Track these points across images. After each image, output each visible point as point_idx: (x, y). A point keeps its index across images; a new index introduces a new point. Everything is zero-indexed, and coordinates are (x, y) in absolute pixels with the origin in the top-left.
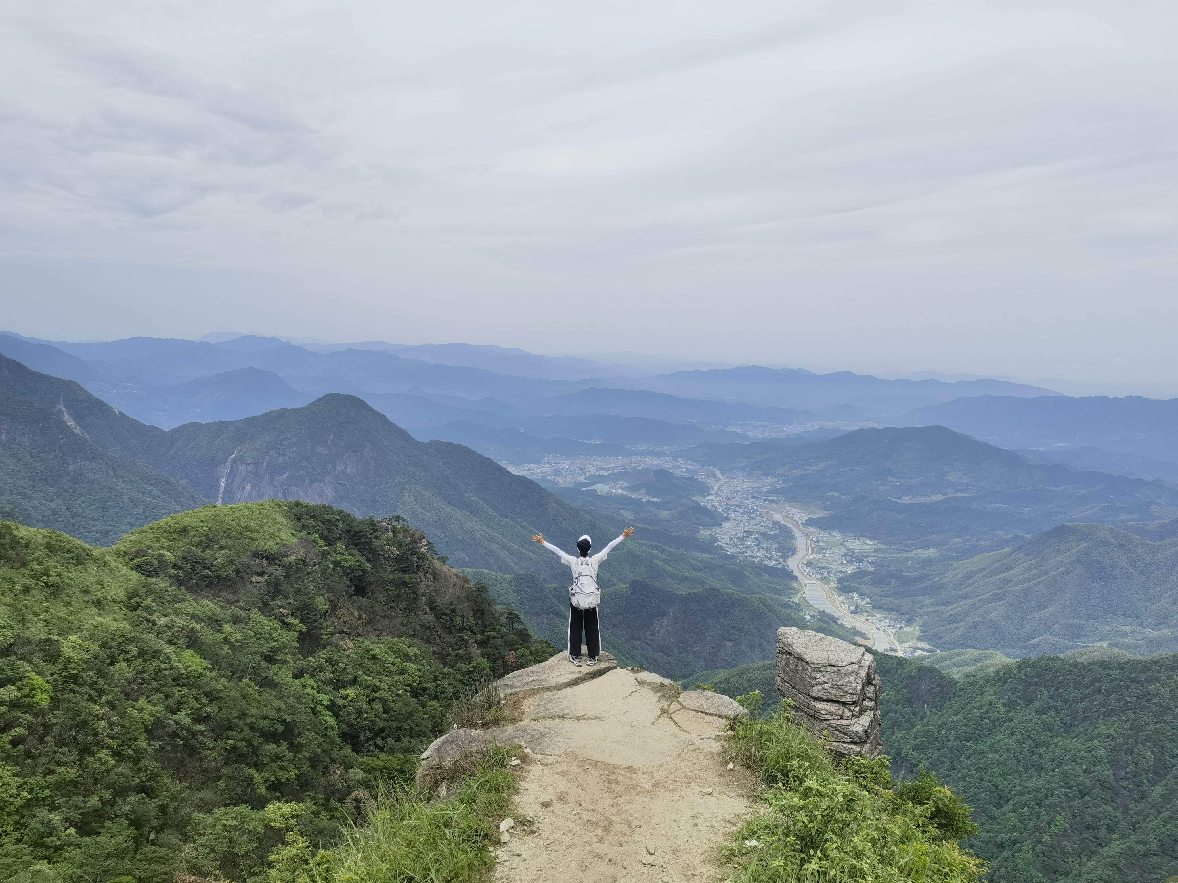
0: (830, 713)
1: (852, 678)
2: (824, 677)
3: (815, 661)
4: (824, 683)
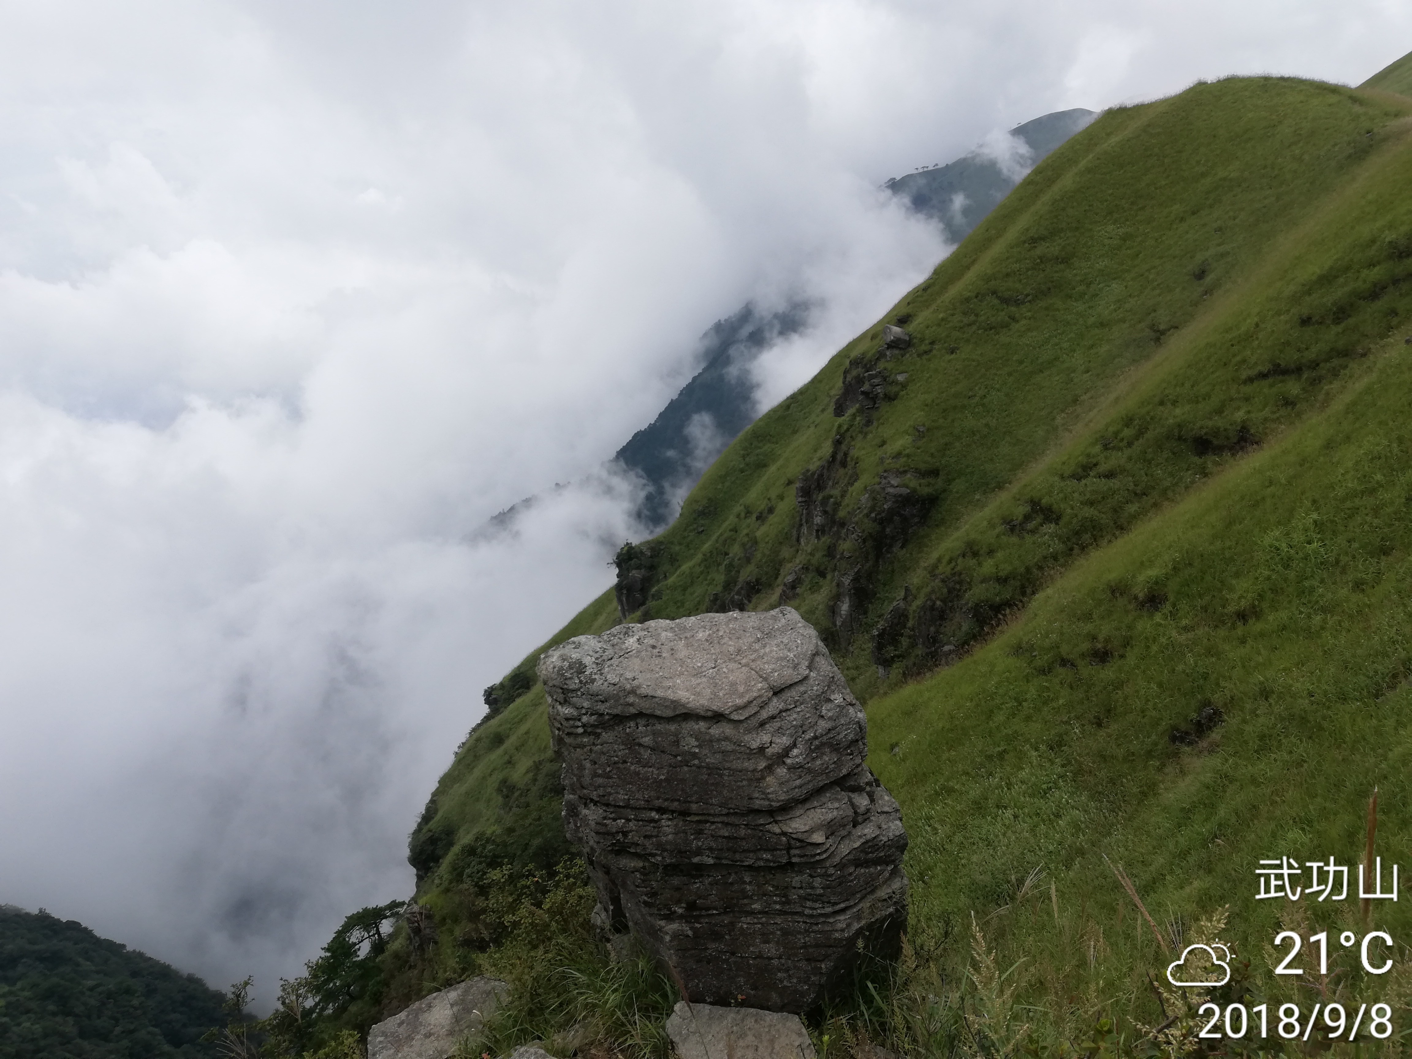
1: (837, 699)
2: (779, 731)
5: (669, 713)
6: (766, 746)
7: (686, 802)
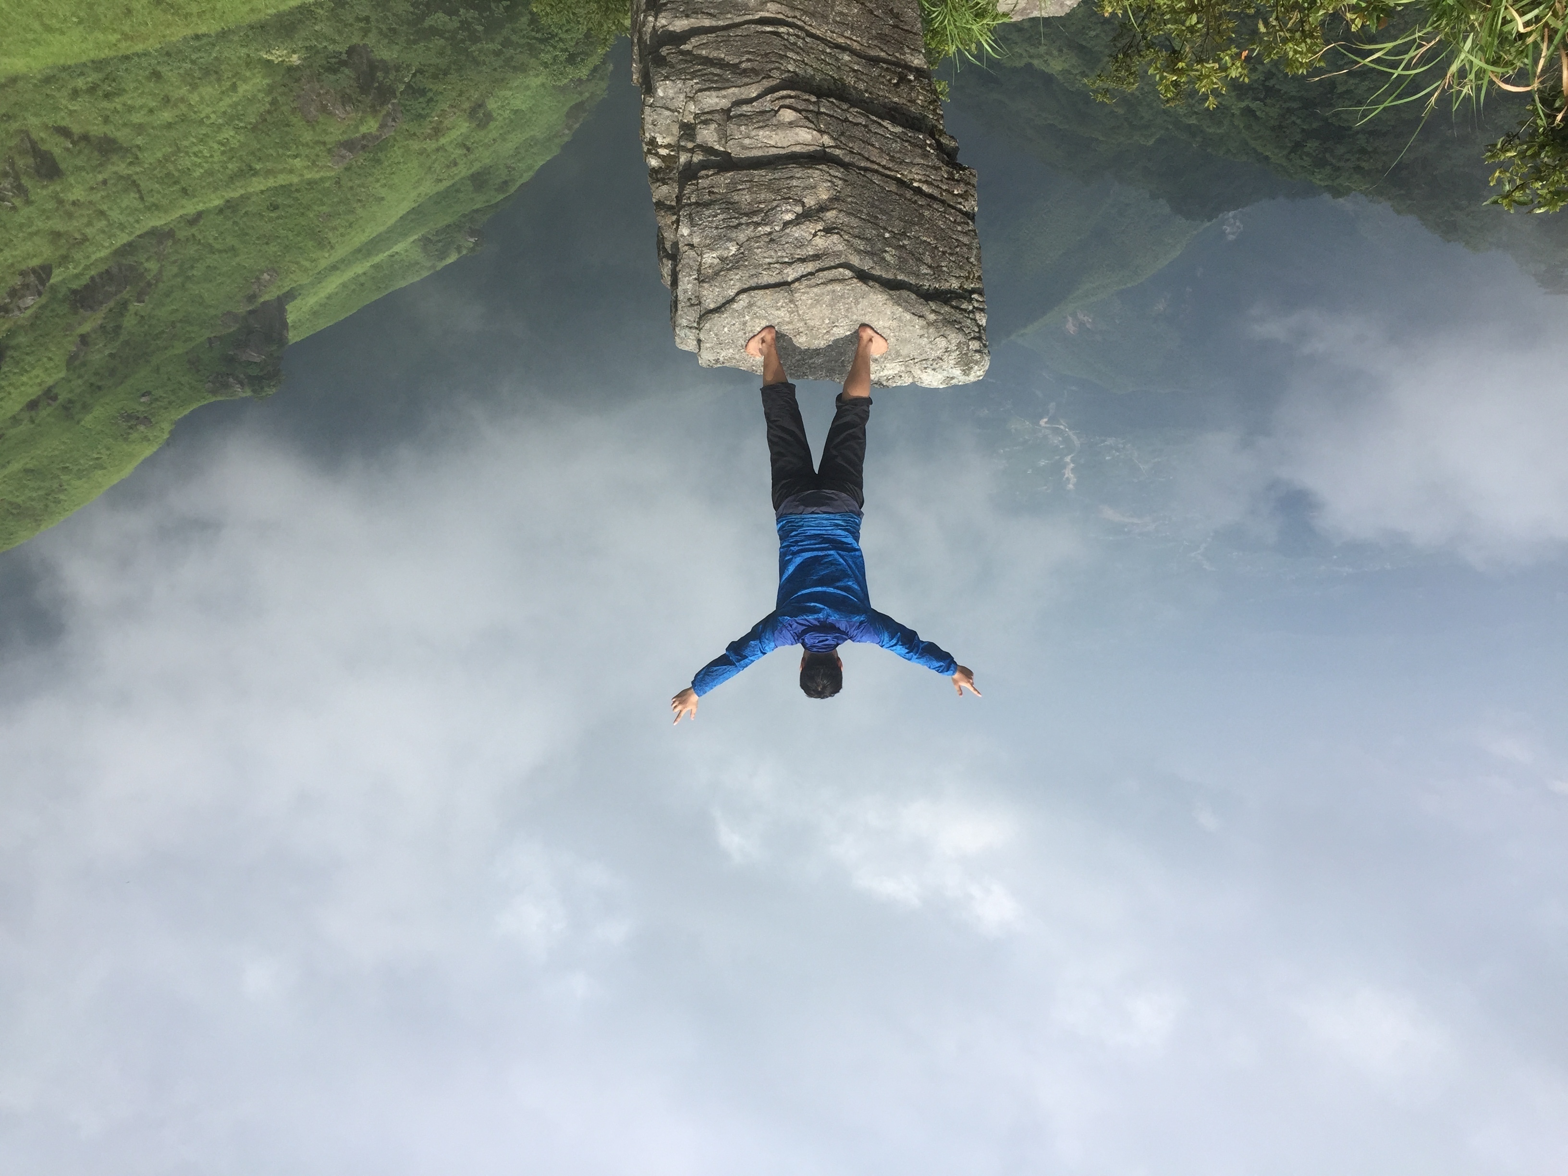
0: (765, 118)
1: (710, 258)
2: (800, 244)
3: (838, 287)
4: (798, 220)
5: (905, 293)
6: (823, 233)
7: (900, 195)
